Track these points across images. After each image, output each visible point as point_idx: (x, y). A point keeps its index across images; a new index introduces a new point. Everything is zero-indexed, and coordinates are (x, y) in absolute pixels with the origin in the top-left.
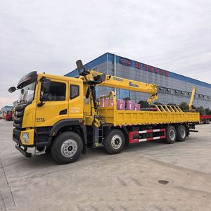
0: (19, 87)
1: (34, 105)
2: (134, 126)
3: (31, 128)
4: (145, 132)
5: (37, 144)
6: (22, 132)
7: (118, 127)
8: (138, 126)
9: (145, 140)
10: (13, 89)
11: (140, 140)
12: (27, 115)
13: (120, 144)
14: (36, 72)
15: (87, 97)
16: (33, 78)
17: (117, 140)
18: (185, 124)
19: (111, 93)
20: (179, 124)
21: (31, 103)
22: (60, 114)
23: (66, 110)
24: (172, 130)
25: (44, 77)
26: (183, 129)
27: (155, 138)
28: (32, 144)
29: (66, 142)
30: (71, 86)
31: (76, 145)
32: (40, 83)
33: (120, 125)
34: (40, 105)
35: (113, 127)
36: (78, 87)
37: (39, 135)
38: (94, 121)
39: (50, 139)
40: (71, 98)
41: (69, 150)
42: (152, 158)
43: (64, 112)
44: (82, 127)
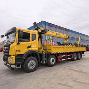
0: (6, 35)
1: (15, 43)
2: (60, 53)
3: (14, 55)
4: (65, 56)
5: (17, 63)
6: (9, 57)
7: (53, 54)
8: (62, 53)
9: (65, 59)
10: (3, 36)
11: (63, 60)
12: (12, 49)
13: (54, 62)
14: (16, 27)
15: (38, 40)
16: (14, 30)
17: (53, 60)
18: (80, 52)
19: (50, 38)
20: (78, 52)
21: (13, 43)
22: (27, 48)
23: (30, 46)
24: (75, 55)
25: (19, 30)
26: (79, 54)
27: (68, 59)
28: (15, 63)
29: (30, 62)
30: (32, 34)
31: (35, 63)
32: (18, 33)
33: (54, 53)
34: (18, 44)
35: (51, 54)
36: (35, 35)
37: (18, 59)
38: (43, 51)
39: (23, 60)
40: (32, 40)
41: (32, 66)
42: (70, 68)
43: (29, 47)
44: (38, 54)
